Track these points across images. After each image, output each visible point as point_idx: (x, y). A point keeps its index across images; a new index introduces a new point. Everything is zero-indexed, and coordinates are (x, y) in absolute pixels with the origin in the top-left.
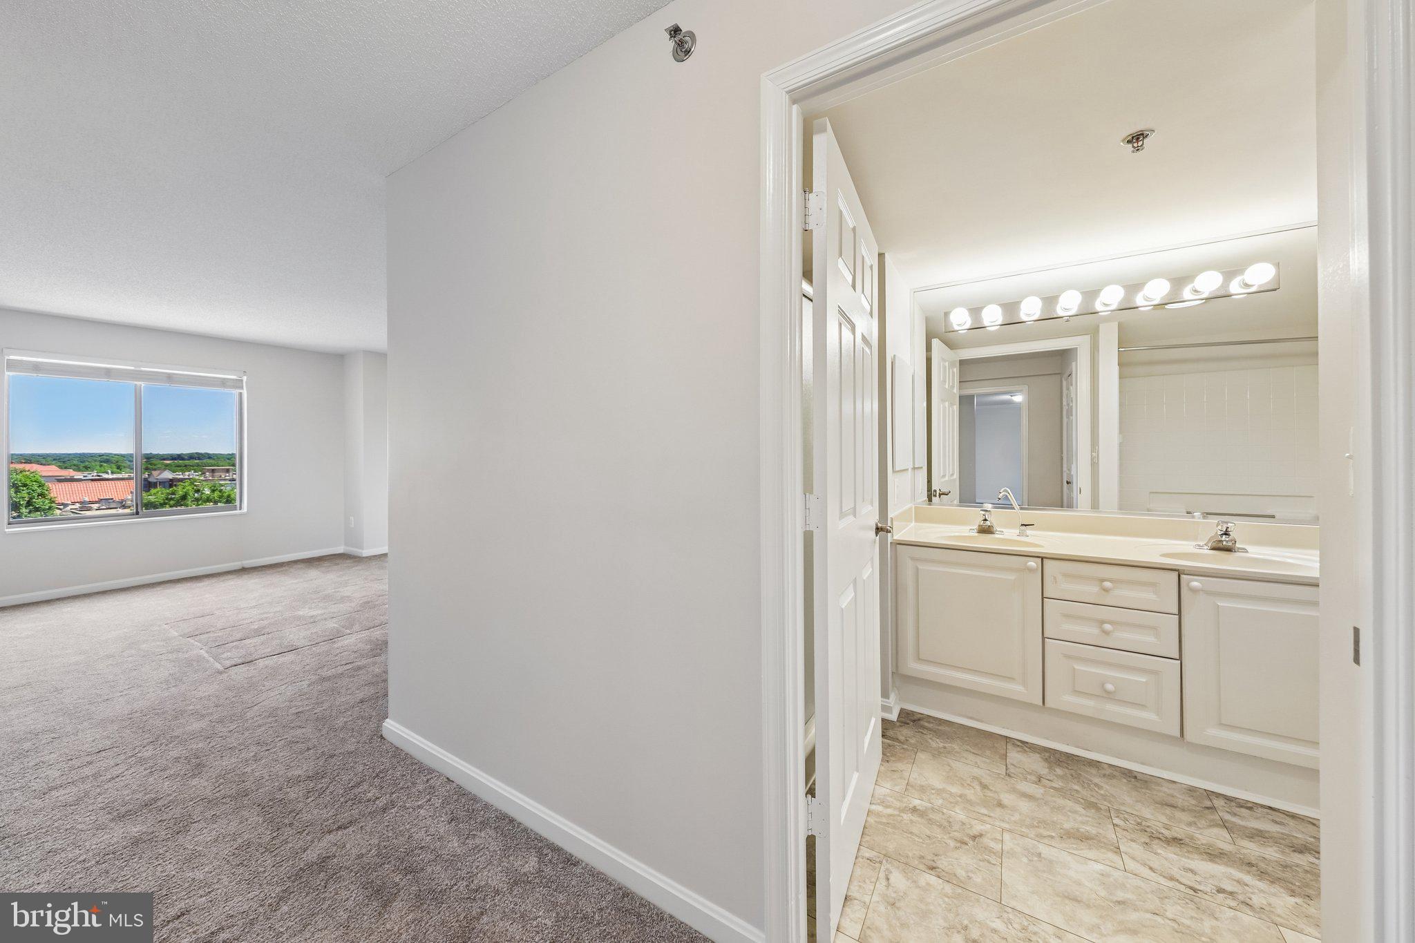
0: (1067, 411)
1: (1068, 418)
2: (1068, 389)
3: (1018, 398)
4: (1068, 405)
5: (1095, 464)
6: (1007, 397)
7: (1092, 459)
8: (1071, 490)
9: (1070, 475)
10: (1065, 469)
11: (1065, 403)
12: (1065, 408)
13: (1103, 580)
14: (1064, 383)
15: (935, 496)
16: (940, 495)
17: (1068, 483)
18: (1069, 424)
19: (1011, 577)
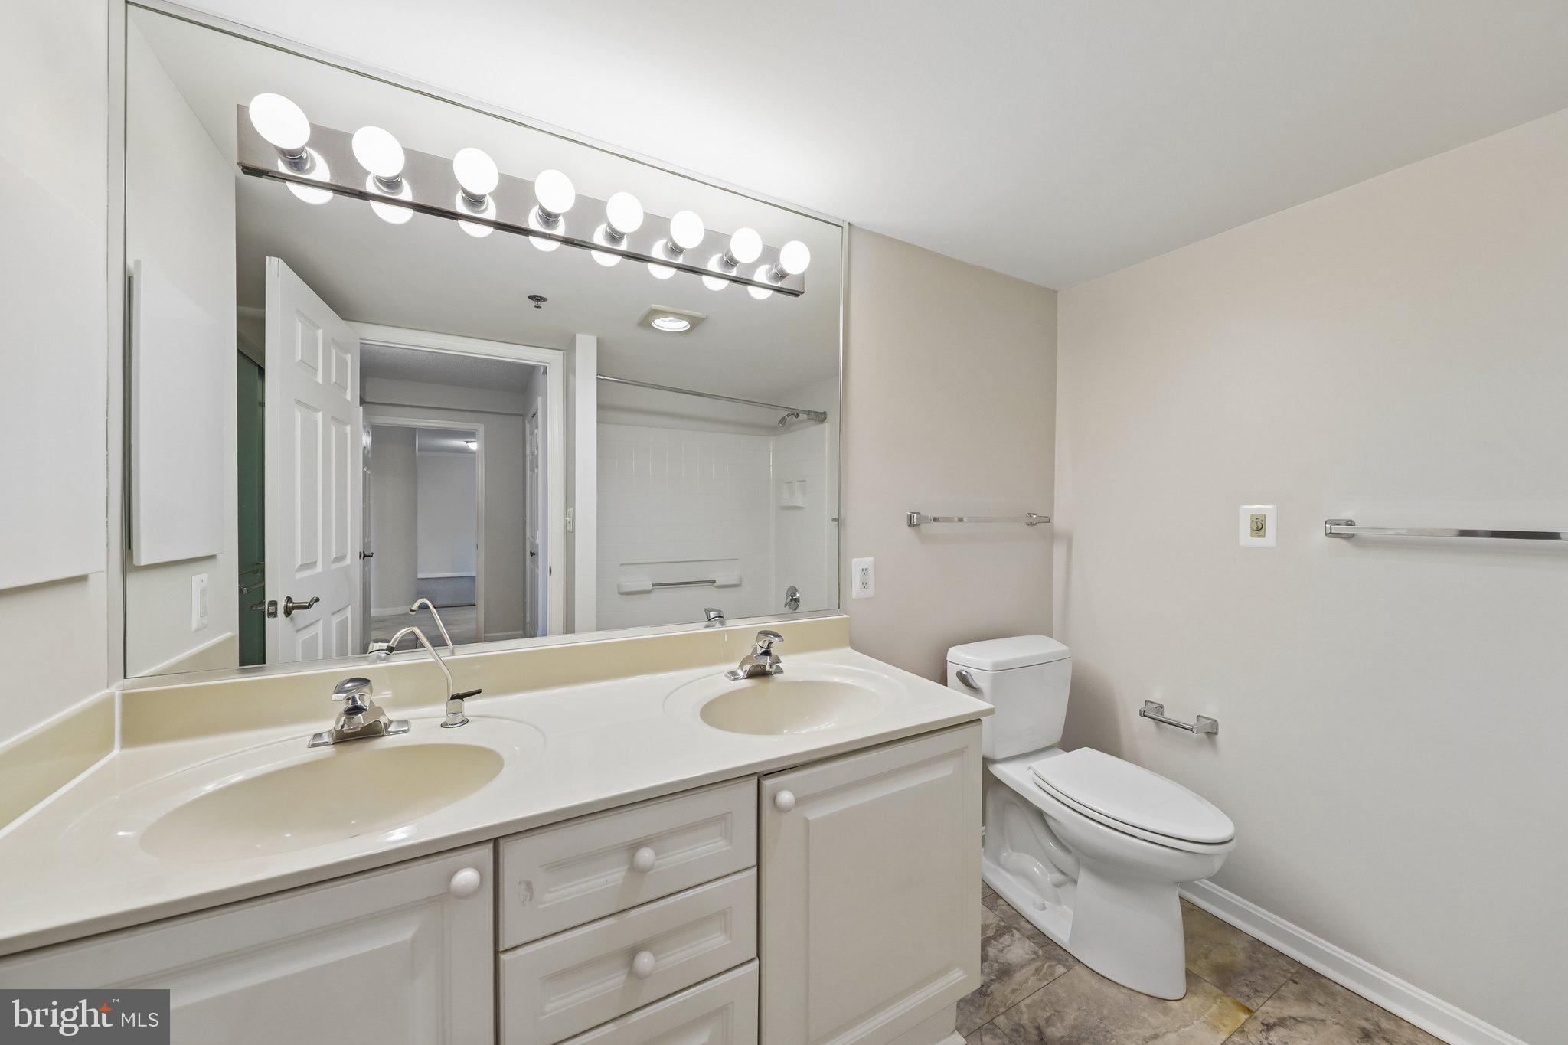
0: (531, 461)
1: (532, 470)
2: (532, 434)
3: (473, 446)
4: (532, 454)
5: (569, 535)
6: (460, 443)
7: (565, 526)
8: (535, 563)
9: (534, 545)
10: (528, 535)
11: (528, 452)
12: (529, 458)
13: (634, 847)
14: (528, 426)
15: (274, 614)
16: (288, 612)
17: (532, 554)
18: (534, 479)
19: (404, 933)
